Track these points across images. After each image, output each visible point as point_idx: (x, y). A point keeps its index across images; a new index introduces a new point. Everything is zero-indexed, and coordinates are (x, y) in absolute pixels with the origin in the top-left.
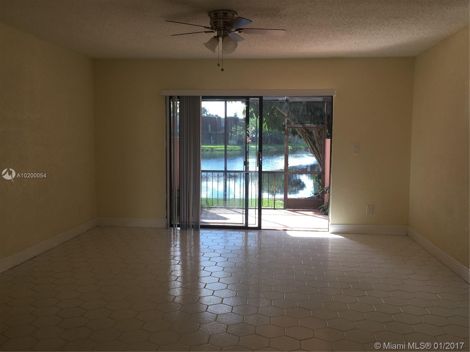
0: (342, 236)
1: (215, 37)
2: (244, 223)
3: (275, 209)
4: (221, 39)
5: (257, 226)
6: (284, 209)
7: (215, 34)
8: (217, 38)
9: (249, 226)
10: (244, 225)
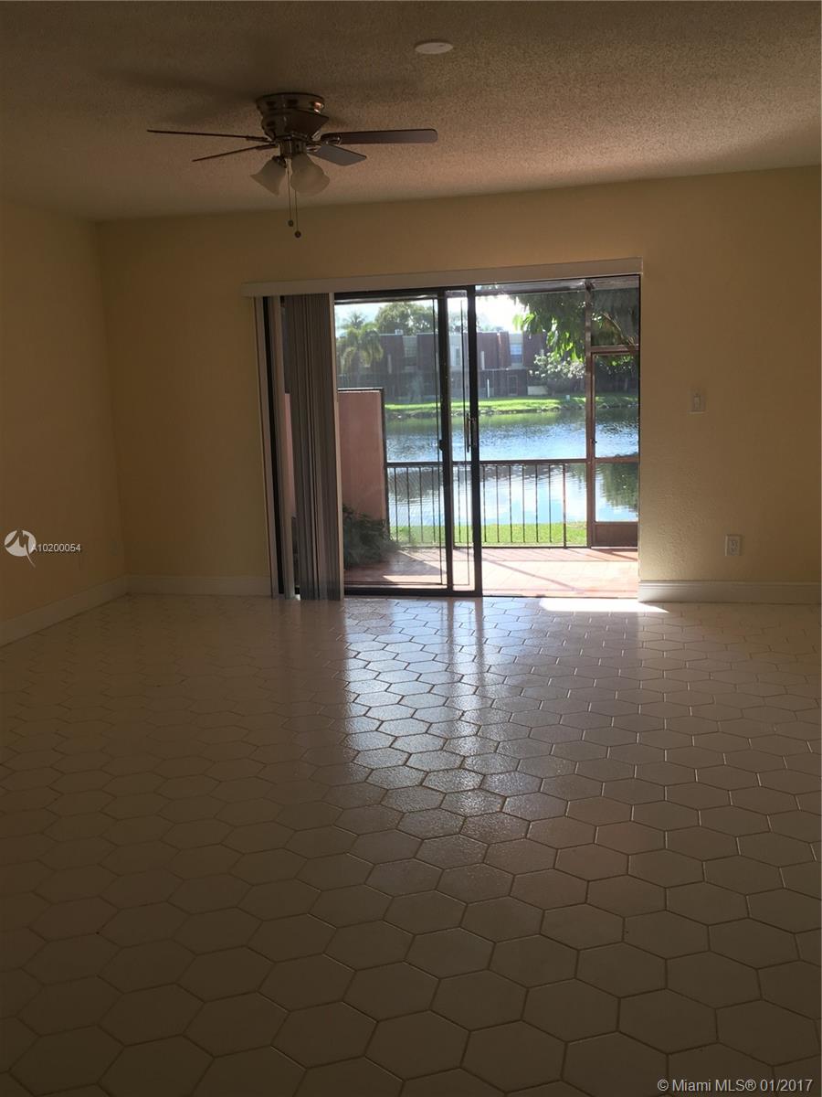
0: (663, 608)
1: (275, 159)
2: (445, 582)
3: (565, 547)
4: (289, 161)
5: (472, 587)
6: (589, 547)
7: (277, 152)
8: (279, 160)
9: (456, 588)
10: (446, 587)
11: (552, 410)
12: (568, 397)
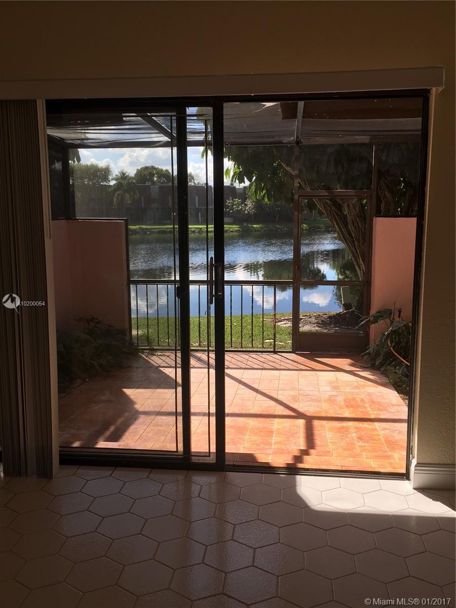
3: (275, 352)
6: (293, 352)
11: (236, 231)
12: (245, 224)
